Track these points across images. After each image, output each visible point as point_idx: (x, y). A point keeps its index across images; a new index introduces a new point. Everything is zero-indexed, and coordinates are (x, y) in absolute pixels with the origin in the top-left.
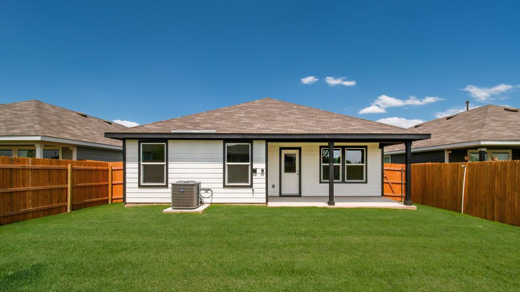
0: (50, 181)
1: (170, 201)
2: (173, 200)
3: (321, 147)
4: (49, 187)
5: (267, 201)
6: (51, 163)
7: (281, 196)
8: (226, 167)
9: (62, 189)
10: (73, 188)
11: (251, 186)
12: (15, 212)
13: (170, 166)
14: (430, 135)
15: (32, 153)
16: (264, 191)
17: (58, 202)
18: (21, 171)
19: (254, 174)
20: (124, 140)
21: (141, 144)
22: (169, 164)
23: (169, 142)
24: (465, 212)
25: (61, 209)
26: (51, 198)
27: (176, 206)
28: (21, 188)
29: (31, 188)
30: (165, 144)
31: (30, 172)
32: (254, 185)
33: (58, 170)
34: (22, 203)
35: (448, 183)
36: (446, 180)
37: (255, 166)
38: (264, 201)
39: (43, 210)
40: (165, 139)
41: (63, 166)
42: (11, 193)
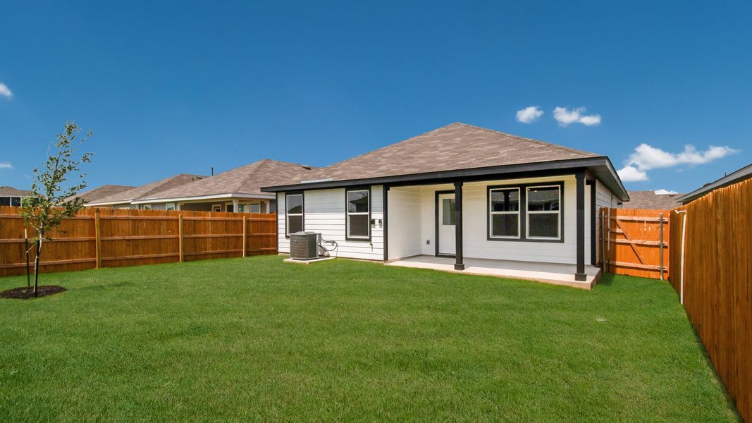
0: (227, 230)
1: (288, 251)
2: (291, 250)
3: (489, 187)
4: (226, 235)
5: (386, 259)
6: (228, 216)
7: (437, 255)
8: (348, 217)
9: (238, 237)
10: (247, 237)
11: (369, 240)
12: (197, 253)
13: (306, 217)
15: (231, 208)
16: (382, 246)
17: (235, 248)
18: (202, 222)
19: (372, 225)
20: (277, 192)
21: (287, 196)
22: (305, 215)
23: (305, 192)
25: (238, 254)
26: (228, 244)
27: (294, 256)
28: (203, 235)
29: (210, 235)
30: (302, 195)
31: (210, 223)
32: (373, 238)
33: (235, 221)
34: (203, 247)
37: (373, 217)
38: (382, 258)
39: (222, 254)
41: (239, 218)
42: (194, 238)
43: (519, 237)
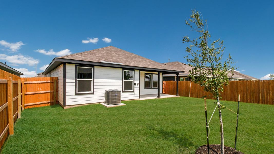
3: (145, 73)
5: (139, 98)
8: (123, 82)
11: (134, 91)
14: (184, 72)
16: (138, 93)
19: (135, 85)
20: (64, 63)
21: (77, 67)
22: (95, 80)
23: (95, 67)
24: (190, 97)
30: (92, 68)
32: (135, 90)
35: (184, 88)
36: (183, 87)
37: (135, 82)
38: (138, 98)
40: (93, 65)
43: (151, 88)
